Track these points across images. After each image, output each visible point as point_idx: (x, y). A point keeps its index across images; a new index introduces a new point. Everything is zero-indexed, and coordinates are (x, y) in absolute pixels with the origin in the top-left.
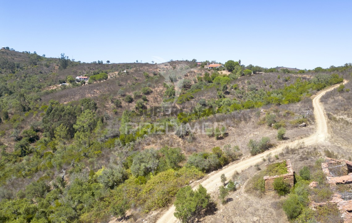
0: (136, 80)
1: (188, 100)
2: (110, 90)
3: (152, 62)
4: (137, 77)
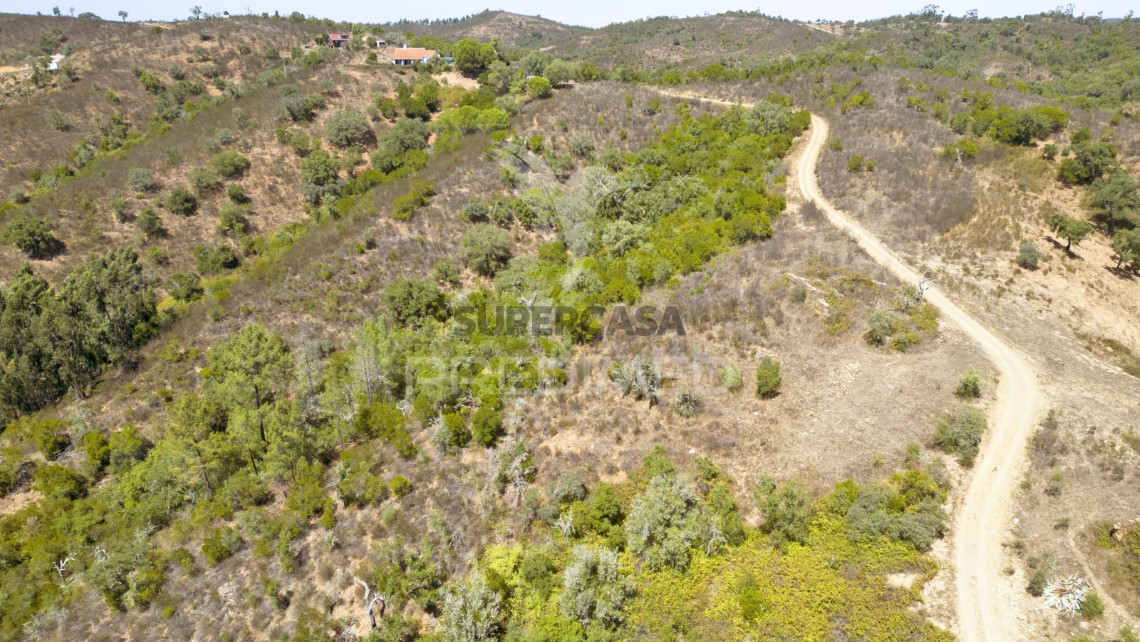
0: (117, 101)
1: (423, 204)
2: (34, 149)
3: (121, 13)
4: (115, 88)
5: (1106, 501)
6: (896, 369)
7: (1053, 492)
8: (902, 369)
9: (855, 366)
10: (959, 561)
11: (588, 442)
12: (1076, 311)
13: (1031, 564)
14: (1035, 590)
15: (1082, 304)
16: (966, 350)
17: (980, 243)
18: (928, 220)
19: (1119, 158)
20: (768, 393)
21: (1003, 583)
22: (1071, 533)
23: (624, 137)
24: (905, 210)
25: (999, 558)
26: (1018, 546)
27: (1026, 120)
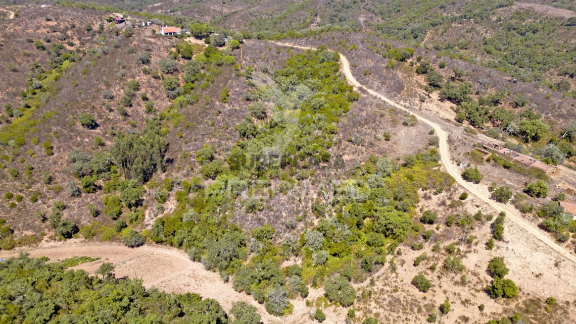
5: (465, 149)
6: (413, 131)
7: (455, 149)
8: (414, 130)
9: (404, 131)
10: (444, 163)
11: (351, 157)
12: (437, 112)
13: (456, 161)
14: (458, 165)
15: (437, 110)
16: (425, 125)
17: (410, 96)
18: (395, 90)
19: (431, 64)
20: (387, 139)
21: (453, 165)
22: (461, 155)
23: (275, 64)
24: (387, 87)
25: (451, 162)
26: (453, 159)
27: (404, 54)
